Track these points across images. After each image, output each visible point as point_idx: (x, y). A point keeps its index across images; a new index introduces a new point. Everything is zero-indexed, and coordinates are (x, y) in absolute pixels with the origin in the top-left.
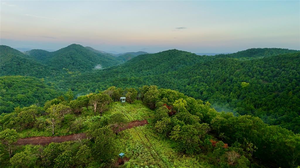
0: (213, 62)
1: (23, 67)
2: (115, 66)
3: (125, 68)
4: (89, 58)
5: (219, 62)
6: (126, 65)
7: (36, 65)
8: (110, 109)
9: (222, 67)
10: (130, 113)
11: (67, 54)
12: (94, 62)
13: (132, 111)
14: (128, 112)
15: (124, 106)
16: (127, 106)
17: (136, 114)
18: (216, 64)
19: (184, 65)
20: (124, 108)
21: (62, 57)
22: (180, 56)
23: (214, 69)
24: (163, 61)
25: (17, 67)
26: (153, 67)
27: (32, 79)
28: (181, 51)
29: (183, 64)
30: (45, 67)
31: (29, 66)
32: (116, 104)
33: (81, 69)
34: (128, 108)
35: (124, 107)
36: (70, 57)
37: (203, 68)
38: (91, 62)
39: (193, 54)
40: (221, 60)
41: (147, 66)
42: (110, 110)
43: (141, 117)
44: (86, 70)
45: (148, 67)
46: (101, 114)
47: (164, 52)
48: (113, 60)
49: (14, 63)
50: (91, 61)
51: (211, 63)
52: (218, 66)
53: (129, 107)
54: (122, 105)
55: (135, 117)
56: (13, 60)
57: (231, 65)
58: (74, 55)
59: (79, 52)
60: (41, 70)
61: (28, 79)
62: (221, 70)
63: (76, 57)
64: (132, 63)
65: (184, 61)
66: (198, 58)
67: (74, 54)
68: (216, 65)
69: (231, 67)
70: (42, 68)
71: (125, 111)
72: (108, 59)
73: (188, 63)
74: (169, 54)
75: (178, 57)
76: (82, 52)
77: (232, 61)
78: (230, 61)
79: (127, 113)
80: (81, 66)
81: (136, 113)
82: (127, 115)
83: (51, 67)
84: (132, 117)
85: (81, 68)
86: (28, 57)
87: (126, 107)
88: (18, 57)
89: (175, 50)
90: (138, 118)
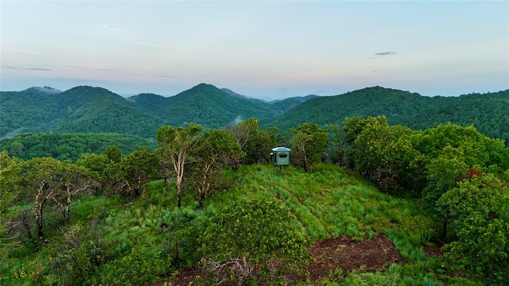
0: (460, 107)
1: (123, 120)
2: (267, 119)
3: (284, 121)
4: (225, 107)
5: (474, 106)
6: (286, 118)
7: (143, 118)
8: (238, 184)
9: (481, 117)
10: (308, 200)
11: (191, 99)
12: (233, 113)
13: (314, 194)
14: (301, 199)
15: (286, 176)
16: (294, 178)
17: (334, 209)
18: (466, 111)
19: (395, 115)
20: (283, 182)
21: (183, 104)
22: (388, 99)
23: (464, 121)
24: (353, 107)
25: (115, 121)
26: (336, 119)
27: (133, 139)
28: (390, 90)
29: (394, 113)
30: (156, 121)
31: (132, 118)
32: (259, 170)
33: (213, 124)
34: (299, 184)
35: (286, 181)
36: (195, 104)
37: (437, 119)
38: (228, 112)
39: (415, 94)
40: (478, 103)
41: (324, 117)
42: (237, 188)
43: (355, 220)
44: (221, 126)
45: (327, 118)
46: (202, 201)
47: (356, 91)
48: (265, 110)
49: (111, 114)
50: (229, 110)
51: (454, 108)
52: (472, 114)
53: (302, 181)
54: (279, 174)
55: (330, 223)
56: (109, 109)
57: (500, 112)
58: (202, 101)
59: (210, 96)
60: (150, 124)
61: (127, 138)
62: (479, 121)
63: (205, 105)
64: (297, 112)
65: (396, 106)
66: (424, 101)
67: (202, 99)
68: (468, 112)
69: (503, 115)
70: (151, 122)
71: (287, 193)
72: (257, 108)
73: (404, 111)
74: (366, 95)
75: (385, 100)
76: (214, 96)
77: (502, 105)
78: (498, 104)
79: (296, 199)
80: (212, 119)
81: (331, 205)
82: (298, 210)
83: (166, 121)
84: (317, 220)
85: (211, 122)
86: (133, 104)
87: (290, 182)
88: (117, 104)
89: (378, 88)
90: (346, 224)
